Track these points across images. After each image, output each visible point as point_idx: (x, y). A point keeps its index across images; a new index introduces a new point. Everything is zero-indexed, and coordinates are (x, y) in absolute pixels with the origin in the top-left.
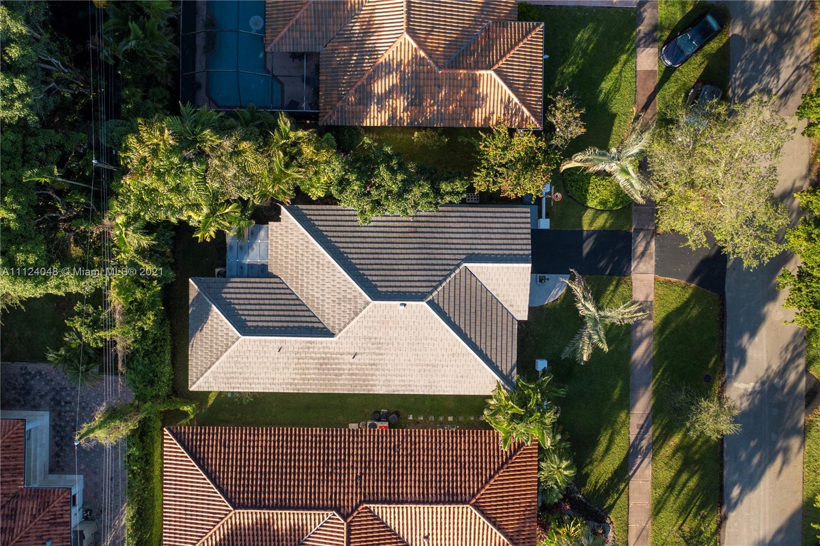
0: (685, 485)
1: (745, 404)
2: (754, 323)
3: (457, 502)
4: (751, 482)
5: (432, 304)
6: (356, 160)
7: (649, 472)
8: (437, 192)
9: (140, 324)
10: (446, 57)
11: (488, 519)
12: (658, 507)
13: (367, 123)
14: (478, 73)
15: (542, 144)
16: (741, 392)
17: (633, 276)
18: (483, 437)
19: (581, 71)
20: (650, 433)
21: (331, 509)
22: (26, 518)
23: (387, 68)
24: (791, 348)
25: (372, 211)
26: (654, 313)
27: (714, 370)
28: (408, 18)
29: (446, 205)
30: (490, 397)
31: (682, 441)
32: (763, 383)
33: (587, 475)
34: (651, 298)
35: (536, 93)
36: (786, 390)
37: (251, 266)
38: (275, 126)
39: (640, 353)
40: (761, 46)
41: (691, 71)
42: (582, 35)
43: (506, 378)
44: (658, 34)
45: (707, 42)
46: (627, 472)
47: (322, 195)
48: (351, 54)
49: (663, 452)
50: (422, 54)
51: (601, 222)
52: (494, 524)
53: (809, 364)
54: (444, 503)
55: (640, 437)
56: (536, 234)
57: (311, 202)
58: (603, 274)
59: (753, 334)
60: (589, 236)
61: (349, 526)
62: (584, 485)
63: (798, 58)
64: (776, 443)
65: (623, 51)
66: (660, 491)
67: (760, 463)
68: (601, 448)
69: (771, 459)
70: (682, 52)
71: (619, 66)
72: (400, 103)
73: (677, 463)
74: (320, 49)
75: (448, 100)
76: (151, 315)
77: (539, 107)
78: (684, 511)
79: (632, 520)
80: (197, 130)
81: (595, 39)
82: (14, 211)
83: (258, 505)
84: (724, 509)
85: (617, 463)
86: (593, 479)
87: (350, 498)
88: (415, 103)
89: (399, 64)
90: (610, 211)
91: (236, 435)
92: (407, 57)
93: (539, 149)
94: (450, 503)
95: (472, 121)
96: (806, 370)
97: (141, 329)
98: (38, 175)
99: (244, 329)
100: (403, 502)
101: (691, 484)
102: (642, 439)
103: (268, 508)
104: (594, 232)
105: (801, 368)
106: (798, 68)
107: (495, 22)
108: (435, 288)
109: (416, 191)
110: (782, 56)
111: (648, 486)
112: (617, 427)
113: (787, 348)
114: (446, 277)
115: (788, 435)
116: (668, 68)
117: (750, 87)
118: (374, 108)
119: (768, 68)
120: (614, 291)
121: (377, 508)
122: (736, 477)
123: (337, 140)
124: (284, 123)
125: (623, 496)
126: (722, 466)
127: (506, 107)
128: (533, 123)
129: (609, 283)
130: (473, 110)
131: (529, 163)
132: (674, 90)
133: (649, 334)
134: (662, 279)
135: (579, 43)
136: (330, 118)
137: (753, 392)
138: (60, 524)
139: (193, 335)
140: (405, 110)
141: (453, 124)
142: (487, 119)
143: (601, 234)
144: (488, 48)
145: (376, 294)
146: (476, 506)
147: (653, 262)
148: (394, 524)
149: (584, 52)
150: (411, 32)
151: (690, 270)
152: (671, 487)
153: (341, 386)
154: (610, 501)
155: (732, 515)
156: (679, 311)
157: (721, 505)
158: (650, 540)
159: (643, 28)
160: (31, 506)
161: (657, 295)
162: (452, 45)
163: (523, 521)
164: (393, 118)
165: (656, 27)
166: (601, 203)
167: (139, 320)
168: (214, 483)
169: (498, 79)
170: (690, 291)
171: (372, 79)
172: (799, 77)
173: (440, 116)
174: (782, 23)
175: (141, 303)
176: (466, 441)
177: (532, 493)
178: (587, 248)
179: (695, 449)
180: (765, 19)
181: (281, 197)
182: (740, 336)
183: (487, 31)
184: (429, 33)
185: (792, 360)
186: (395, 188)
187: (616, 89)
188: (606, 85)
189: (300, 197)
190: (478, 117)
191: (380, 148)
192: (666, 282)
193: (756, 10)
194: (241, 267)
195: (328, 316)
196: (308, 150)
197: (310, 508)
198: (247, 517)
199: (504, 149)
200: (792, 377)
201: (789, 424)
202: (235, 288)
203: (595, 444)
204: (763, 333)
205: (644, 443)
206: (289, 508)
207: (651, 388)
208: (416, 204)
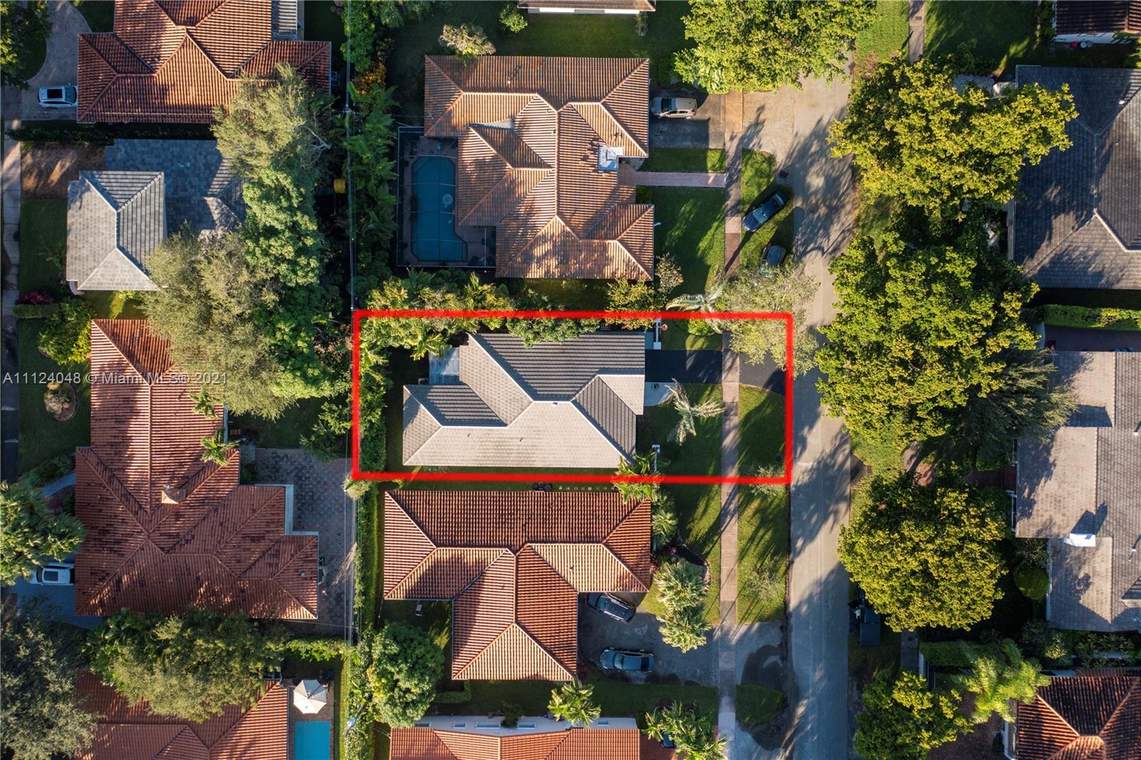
0: (762, 537)
1: (806, 478)
2: (812, 419)
3: (593, 542)
4: (811, 536)
5: (575, 403)
6: (523, 305)
7: (736, 528)
8: (579, 325)
9: (369, 418)
10: (584, 230)
11: (615, 555)
12: (742, 554)
13: (529, 276)
14: (607, 242)
15: (652, 291)
16: (803, 469)
17: (723, 384)
18: (612, 497)
19: (684, 234)
20: (736, 499)
21: (505, 547)
22: (287, 556)
23: (544, 239)
24: (839, 437)
25: (534, 339)
26: (739, 411)
27: (783, 452)
28: (558, 205)
29: (585, 333)
30: (617, 470)
31: (760, 505)
32: (819, 463)
33: (690, 530)
34: (737, 400)
35: (649, 255)
36: (836, 467)
37: (447, 377)
38: (468, 281)
39: (728, 441)
40: (816, 216)
41: (765, 234)
42: (685, 208)
43: (628, 456)
44: (740, 207)
45: (777, 212)
46: (720, 528)
47: (498, 327)
48: (518, 228)
49: (746, 513)
50: (569, 229)
51: (699, 344)
52: (619, 558)
53: (853, 449)
54: (584, 542)
55: (729, 502)
56: (650, 354)
57: (491, 332)
58: (701, 382)
59: (811, 427)
60: (690, 355)
61: (517, 559)
62: (688, 537)
63: (843, 224)
64: (828, 506)
65: (715, 220)
66: (744, 542)
67: (817, 522)
68: (700, 510)
69: (825, 519)
70: (757, 222)
71: (712, 230)
72: (553, 262)
73: (756, 522)
74: (497, 224)
75: (586, 260)
76: (379, 411)
77: (651, 265)
78: (762, 556)
79: (723, 563)
80: (420, 287)
81: (694, 211)
82: (306, 342)
83: (453, 544)
84: (791, 556)
85: (712, 521)
86: (694, 533)
87: (518, 539)
88: (564, 262)
89: (552, 236)
90: (706, 336)
91: (437, 497)
92: (557, 231)
93: (650, 295)
94: (588, 542)
95: (604, 274)
96: (851, 453)
97: (370, 421)
98: (321, 319)
99: (444, 421)
100: (555, 542)
101: (767, 537)
102: (730, 504)
103: (461, 546)
104: (695, 351)
105: (847, 452)
106: (843, 232)
107: (619, 204)
108: (578, 392)
109: (564, 326)
110: (832, 223)
111: (735, 539)
112: (712, 494)
113: (836, 437)
114: (585, 384)
115: (838, 501)
116: (747, 232)
117: (808, 245)
118: (534, 265)
119: (821, 232)
120: (709, 395)
121: (537, 546)
122: (800, 532)
123: (509, 290)
124: (475, 280)
125: (717, 545)
126: (789, 524)
127: (627, 265)
128: (646, 276)
129: (706, 389)
130: (604, 267)
131: (643, 303)
132: (753, 247)
133: (735, 427)
134: (744, 385)
135: (683, 214)
136: (503, 272)
137: (812, 469)
138: (310, 561)
139: (406, 426)
140: (557, 267)
141: (590, 277)
142: (614, 274)
143: (699, 353)
144: (614, 224)
145: (536, 396)
146: (607, 545)
147: (738, 374)
148: (549, 559)
149: (687, 220)
150: (560, 214)
151: (765, 379)
152: (752, 539)
153: (512, 461)
154: (707, 549)
155: (797, 560)
156: (758, 409)
157: (789, 552)
158: (737, 578)
159: (730, 203)
160: (290, 548)
161: (741, 397)
162: (590, 222)
163: (641, 557)
164: (547, 272)
165: (740, 202)
166: (698, 331)
167: (370, 414)
168: (422, 529)
169: (621, 246)
170: (765, 395)
171: (533, 246)
172: (844, 238)
173: (581, 271)
174: (831, 199)
175: (370, 403)
176: (599, 501)
177: (647, 538)
178: (689, 363)
179: (769, 511)
180: (819, 196)
181: (471, 329)
182: (802, 428)
183: (614, 211)
184: (573, 214)
185: (840, 446)
186: (550, 325)
187: (710, 247)
188: (703, 244)
189: (484, 328)
190: (608, 272)
191: (539, 297)
192: (748, 388)
193: (812, 189)
194: (440, 377)
195: (502, 412)
196: (490, 298)
197: (490, 546)
198: (446, 553)
199: (626, 294)
200: (840, 458)
201: (838, 494)
202: (436, 392)
203: (696, 507)
204: (819, 425)
205: (732, 507)
206: (475, 546)
207: (737, 466)
208: (564, 334)
